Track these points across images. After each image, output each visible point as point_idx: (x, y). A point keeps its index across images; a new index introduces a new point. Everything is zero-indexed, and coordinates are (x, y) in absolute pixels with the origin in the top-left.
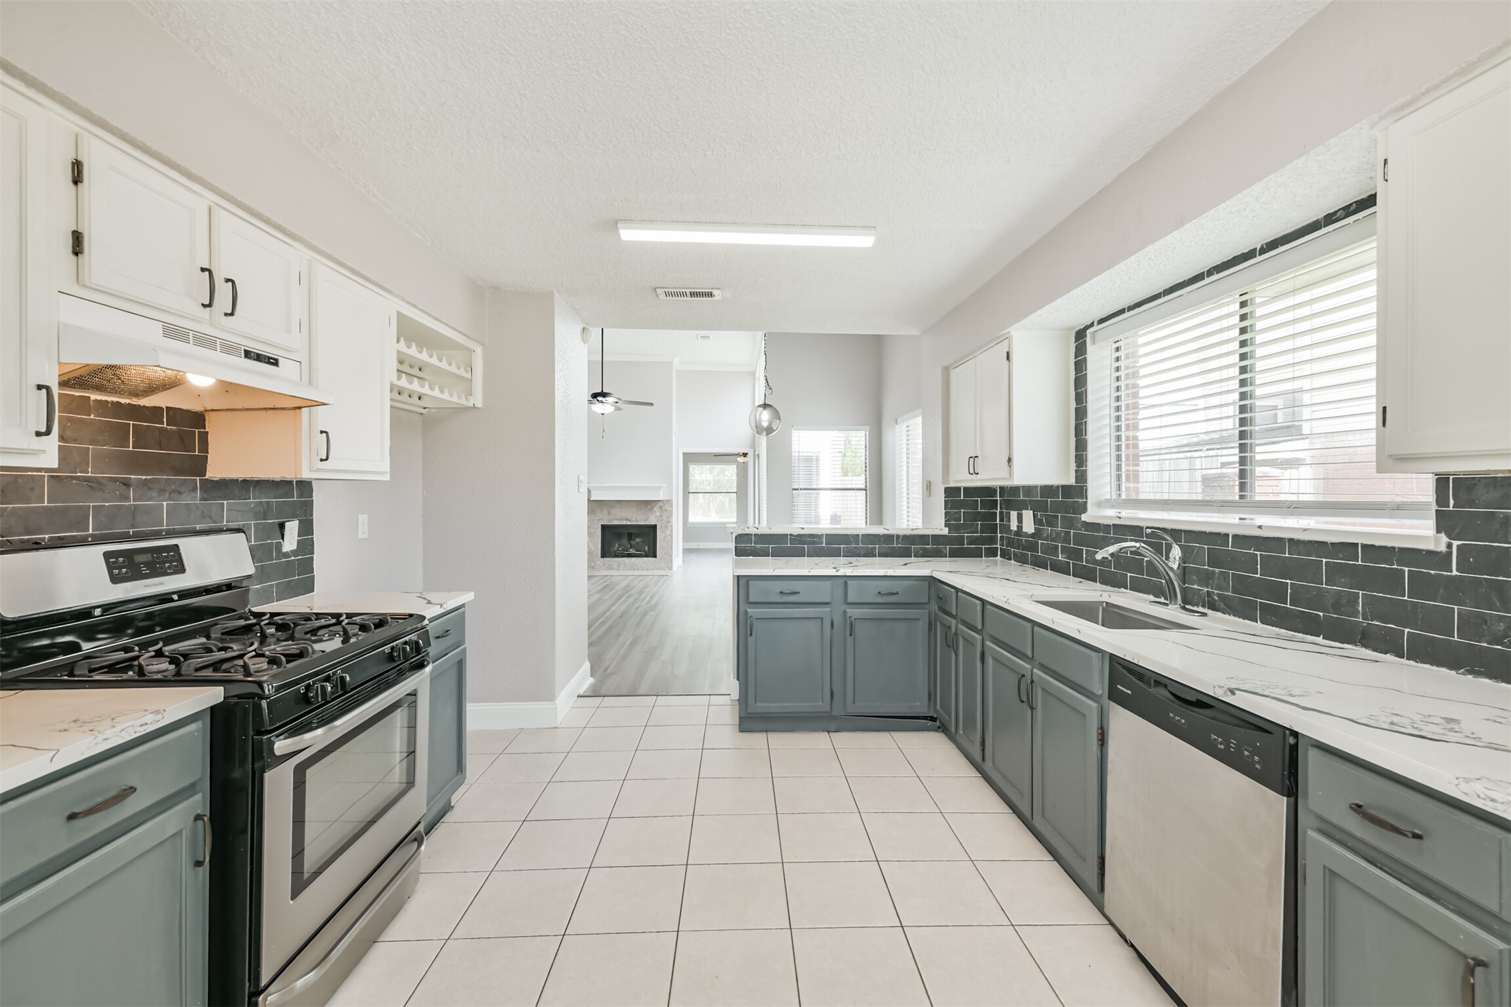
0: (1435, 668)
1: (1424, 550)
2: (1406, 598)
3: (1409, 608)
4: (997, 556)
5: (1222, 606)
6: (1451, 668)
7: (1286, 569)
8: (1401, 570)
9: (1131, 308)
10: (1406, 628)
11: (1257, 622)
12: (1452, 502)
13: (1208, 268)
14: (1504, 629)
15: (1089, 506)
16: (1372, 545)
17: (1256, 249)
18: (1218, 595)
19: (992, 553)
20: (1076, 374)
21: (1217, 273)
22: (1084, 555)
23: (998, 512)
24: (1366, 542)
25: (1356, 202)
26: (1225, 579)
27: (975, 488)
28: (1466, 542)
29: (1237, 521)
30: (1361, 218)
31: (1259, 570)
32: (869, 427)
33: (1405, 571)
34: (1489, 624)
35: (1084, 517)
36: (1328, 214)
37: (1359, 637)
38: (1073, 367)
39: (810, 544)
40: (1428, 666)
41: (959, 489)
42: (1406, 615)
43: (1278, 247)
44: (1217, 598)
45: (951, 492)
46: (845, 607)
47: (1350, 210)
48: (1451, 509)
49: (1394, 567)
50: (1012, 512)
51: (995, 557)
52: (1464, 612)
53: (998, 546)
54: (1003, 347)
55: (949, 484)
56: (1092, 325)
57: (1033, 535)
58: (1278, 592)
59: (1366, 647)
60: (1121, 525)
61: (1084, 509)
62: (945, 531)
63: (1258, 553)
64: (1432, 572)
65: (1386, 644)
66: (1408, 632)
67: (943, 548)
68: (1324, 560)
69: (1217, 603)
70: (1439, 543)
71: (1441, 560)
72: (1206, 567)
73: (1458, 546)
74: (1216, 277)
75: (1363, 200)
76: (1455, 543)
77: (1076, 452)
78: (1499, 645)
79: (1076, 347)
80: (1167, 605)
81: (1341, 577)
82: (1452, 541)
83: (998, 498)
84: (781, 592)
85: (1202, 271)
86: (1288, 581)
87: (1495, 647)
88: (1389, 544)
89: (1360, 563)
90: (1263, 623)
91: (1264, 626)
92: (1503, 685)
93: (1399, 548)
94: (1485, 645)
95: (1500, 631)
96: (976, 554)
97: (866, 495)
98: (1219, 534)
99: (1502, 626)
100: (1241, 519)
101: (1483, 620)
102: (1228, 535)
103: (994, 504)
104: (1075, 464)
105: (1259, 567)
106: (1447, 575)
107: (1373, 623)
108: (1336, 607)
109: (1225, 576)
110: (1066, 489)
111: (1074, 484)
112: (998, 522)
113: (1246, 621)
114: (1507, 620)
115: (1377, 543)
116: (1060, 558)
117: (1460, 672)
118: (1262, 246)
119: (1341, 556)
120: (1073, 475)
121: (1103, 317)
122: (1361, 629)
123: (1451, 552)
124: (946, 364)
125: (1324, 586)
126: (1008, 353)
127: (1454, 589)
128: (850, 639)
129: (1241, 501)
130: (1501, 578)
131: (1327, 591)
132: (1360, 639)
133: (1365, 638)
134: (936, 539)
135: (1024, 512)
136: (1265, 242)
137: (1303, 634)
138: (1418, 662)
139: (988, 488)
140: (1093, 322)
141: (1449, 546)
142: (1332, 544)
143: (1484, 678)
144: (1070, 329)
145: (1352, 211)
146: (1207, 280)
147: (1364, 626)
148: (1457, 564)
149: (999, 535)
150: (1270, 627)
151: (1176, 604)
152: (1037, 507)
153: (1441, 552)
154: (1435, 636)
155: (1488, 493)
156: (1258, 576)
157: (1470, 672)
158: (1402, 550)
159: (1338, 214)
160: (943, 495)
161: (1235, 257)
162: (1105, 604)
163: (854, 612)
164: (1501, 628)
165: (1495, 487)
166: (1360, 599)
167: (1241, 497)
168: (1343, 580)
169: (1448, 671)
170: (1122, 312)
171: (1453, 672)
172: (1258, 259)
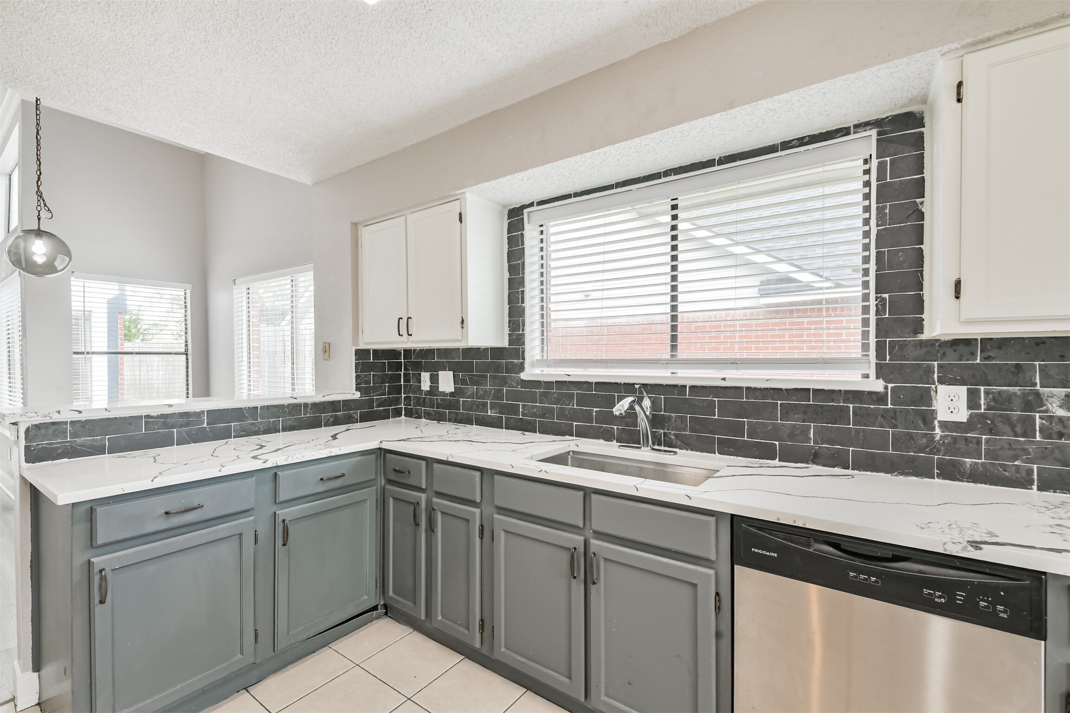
0: (874, 473)
1: (866, 392)
2: (851, 426)
3: (853, 433)
4: (401, 416)
5: (679, 443)
6: (887, 472)
7: (743, 411)
8: (847, 406)
9: (577, 195)
10: (851, 447)
11: (715, 454)
12: (888, 357)
13: (665, 170)
14: (927, 442)
15: (526, 365)
16: (822, 389)
17: (715, 159)
18: (675, 435)
19: (398, 413)
20: (510, 247)
21: (674, 175)
22: (521, 410)
23: (402, 373)
24: (816, 387)
25: (809, 136)
26: (682, 422)
27: (383, 351)
28: (897, 385)
29: (669, 374)
30: (811, 148)
31: (716, 413)
32: (191, 285)
33: (850, 407)
34: (915, 440)
35: (524, 376)
36: (785, 142)
37: (812, 457)
38: (506, 241)
39: (181, 426)
40: (869, 473)
41: (368, 351)
42: (849, 438)
43: (737, 161)
44: (673, 437)
45: (361, 354)
46: (274, 508)
47: (804, 141)
48: (887, 362)
49: (840, 404)
50: (423, 374)
51: (400, 417)
52: (897, 433)
53: (402, 406)
54: (455, 207)
55: (358, 346)
56: (532, 204)
57: (452, 394)
58: (738, 429)
59: (817, 464)
60: (566, 382)
61: (521, 368)
62: (357, 395)
63: (716, 399)
64: (872, 406)
65: (837, 460)
66: (852, 450)
67: (354, 413)
68: (779, 402)
69: (674, 442)
70: (878, 386)
71: (880, 398)
72: (662, 413)
73: (891, 387)
74: (673, 178)
75: (814, 135)
76: (890, 386)
77: (509, 318)
78: (923, 453)
79: (509, 223)
80: (640, 448)
81: (795, 414)
82: (888, 384)
83: (403, 361)
84: (167, 513)
85: (659, 171)
86: (745, 420)
87: (920, 454)
88: (836, 388)
89: (811, 403)
90: (720, 454)
91: (721, 456)
92: (927, 479)
93: (845, 391)
94: (912, 454)
95: (923, 443)
96: (384, 416)
97: (187, 359)
98: (676, 386)
99: (924, 441)
100: (672, 373)
101: (911, 437)
102: (686, 386)
103: (398, 366)
104: (508, 329)
105: (716, 410)
106: (883, 408)
107: (823, 446)
108: (792, 436)
109: (683, 419)
110: (497, 352)
111: (507, 347)
112: (402, 383)
113: (704, 454)
114: (929, 436)
115: (826, 388)
116: (489, 414)
117: (894, 474)
118: (720, 158)
119: (795, 399)
120: (507, 338)
121: (543, 199)
122: (814, 451)
123: (888, 392)
124: (355, 220)
125: (779, 421)
126: (460, 214)
127: (891, 418)
128: (280, 549)
129: (673, 359)
130: (923, 408)
131: (783, 425)
132: (813, 458)
133: (815, 458)
134: (348, 404)
135: (441, 373)
136: (724, 155)
137: (759, 459)
138: (861, 471)
139: (394, 350)
140: (533, 203)
141: (886, 388)
142: (786, 390)
143: (912, 476)
144: (504, 206)
145: (805, 143)
146: (663, 180)
147: (816, 449)
148: (891, 400)
149: (403, 396)
150: (728, 456)
151: (648, 447)
152: (455, 368)
153: (880, 392)
154: (874, 451)
155: (916, 350)
156: (716, 417)
157: (901, 474)
158: (847, 392)
159: (793, 143)
160: (354, 358)
161: (693, 164)
162: (571, 453)
163: (285, 513)
164: (924, 442)
165: (921, 347)
166: (812, 430)
167: (672, 356)
168: (797, 416)
169: (885, 475)
170: (568, 196)
171: (890, 475)
172: (717, 168)
